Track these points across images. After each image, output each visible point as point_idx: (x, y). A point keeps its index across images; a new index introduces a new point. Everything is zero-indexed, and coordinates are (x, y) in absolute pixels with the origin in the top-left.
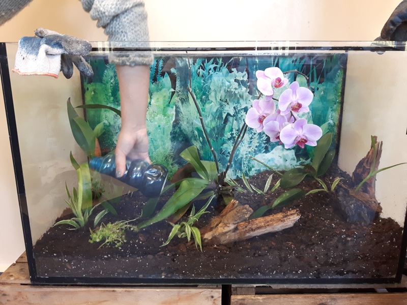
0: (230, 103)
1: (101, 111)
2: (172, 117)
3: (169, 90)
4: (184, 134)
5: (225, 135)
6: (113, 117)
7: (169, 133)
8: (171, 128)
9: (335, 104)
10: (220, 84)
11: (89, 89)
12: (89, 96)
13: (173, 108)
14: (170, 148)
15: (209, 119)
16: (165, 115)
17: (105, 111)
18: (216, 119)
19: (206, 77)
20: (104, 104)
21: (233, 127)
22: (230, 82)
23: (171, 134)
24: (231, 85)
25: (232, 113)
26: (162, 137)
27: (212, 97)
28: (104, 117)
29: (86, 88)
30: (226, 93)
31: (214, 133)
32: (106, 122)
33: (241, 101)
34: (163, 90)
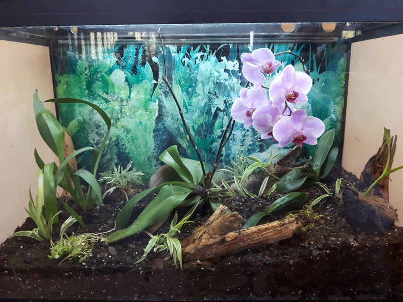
0: (219, 96)
1: (75, 106)
2: (155, 112)
3: (150, 82)
4: (169, 132)
5: (215, 133)
6: (88, 112)
7: (152, 131)
8: (154, 125)
9: (338, 97)
10: (208, 75)
11: (62, 82)
12: (61, 89)
13: (155, 102)
14: (153, 147)
15: (197, 114)
16: (146, 110)
17: (79, 106)
18: (204, 115)
19: (192, 66)
20: (78, 98)
21: (224, 123)
22: (219, 72)
23: (154, 131)
24: (220, 76)
25: (222, 107)
26: (143, 134)
27: (199, 89)
28: (78, 112)
29: (58, 81)
30: (215, 84)
31: (202, 130)
32: (80, 118)
33: (232, 94)
34: (144, 81)
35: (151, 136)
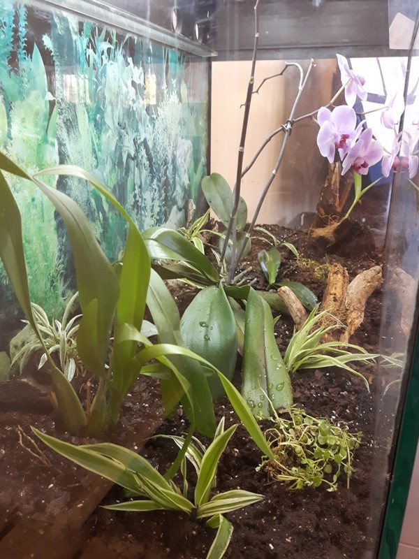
0: (129, 131)
5: (128, 200)
7: (53, 216)
10: (116, 89)
13: (54, 145)
14: (57, 254)
15: (108, 167)
18: (116, 167)
19: (98, 69)
21: (135, 182)
22: (127, 86)
24: (128, 93)
25: (132, 152)
26: (40, 228)
27: (108, 116)
33: (140, 126)
35: (53, 229)
